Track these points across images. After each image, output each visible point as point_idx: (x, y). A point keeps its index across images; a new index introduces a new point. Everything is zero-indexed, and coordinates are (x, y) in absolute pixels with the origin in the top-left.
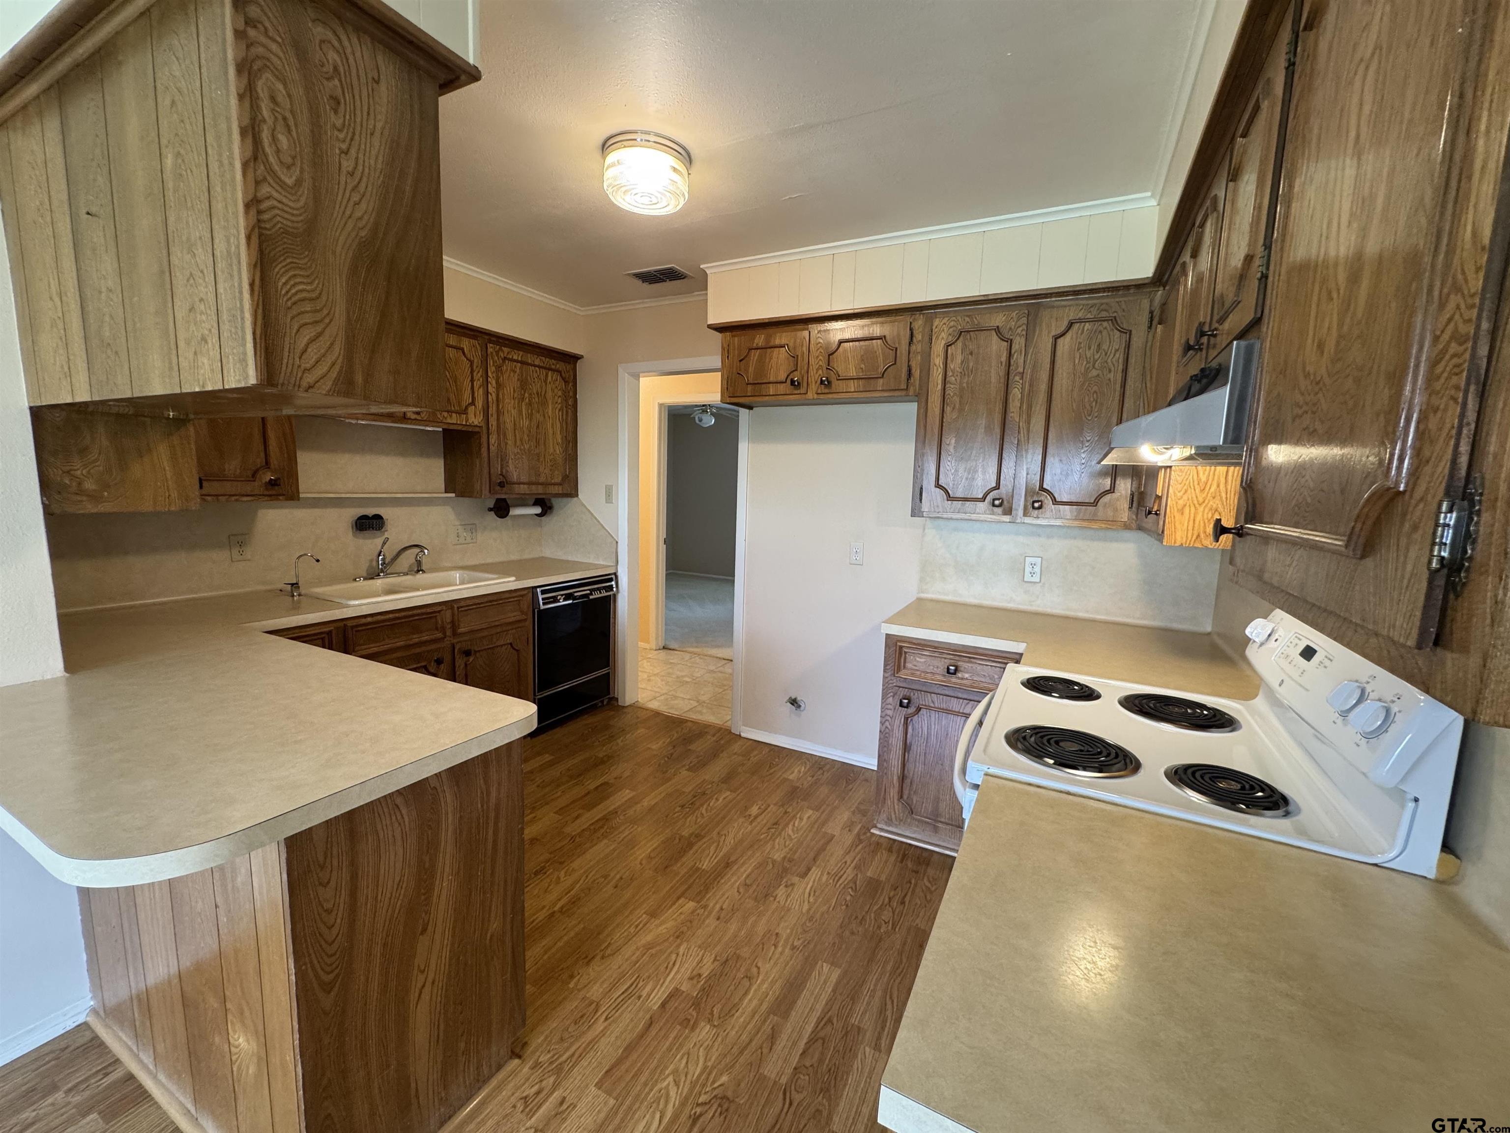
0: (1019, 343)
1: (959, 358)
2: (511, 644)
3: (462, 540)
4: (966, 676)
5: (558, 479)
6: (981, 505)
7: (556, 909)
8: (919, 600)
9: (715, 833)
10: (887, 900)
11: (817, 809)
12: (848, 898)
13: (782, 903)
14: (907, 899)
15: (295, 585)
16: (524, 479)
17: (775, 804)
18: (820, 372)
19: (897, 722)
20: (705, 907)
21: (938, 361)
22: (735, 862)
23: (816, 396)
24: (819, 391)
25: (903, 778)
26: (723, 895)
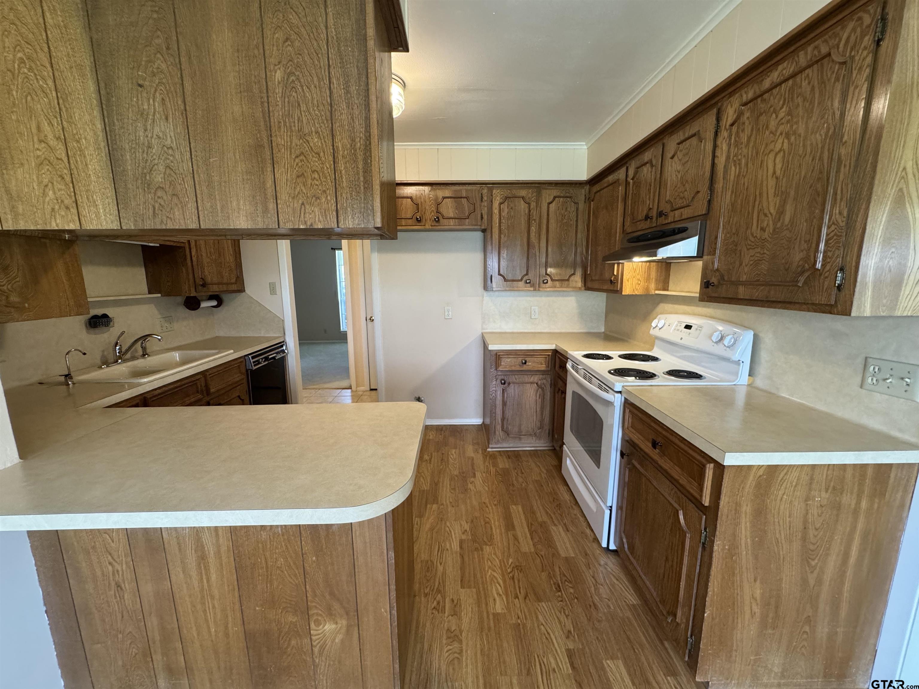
0: (533, 205)
1: (506, 210)
3: (164, 328)
4: (530, 364)
5: (233, 280)
6: (520, 283)
8: (483, 333)
11: (455, 448)
12: (500, 479)
13: (475, 490)
15: (68, 376)
18: (433, 214)
20: (442, 505)
21: (496, 211)
23: (430, 227)
24: (433, 224)
25: (503, 419)
26: (446, 497)
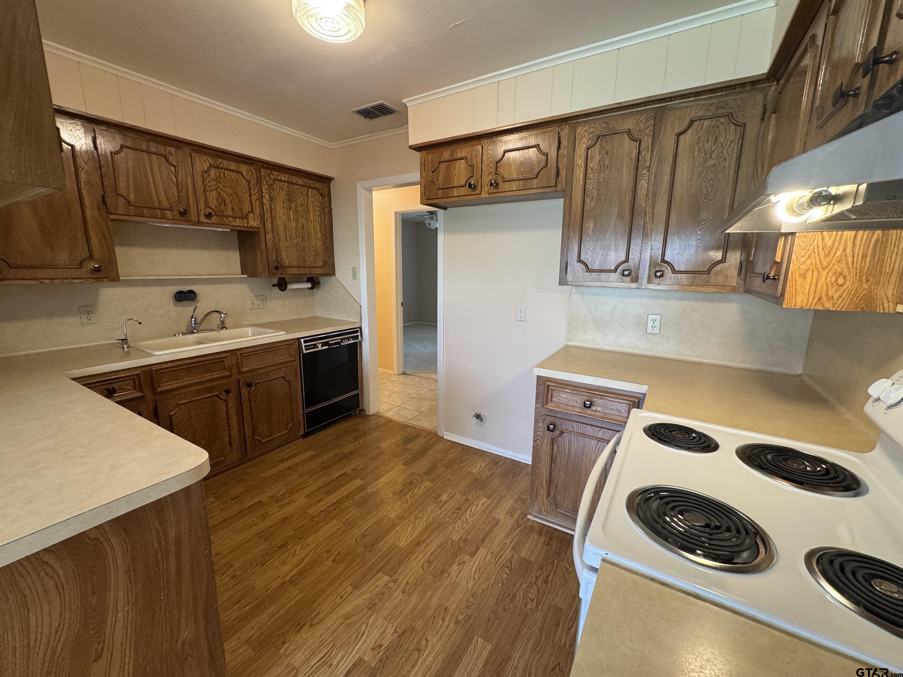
0: (647, 141)
1: (597, 158)
2: (283, 377)
3: (256, 306)
4: (599, 409)
5: (320, 264)
6: (613, 275)
7: (287, 579)
8: (567, 347)
9: (413, 516)
10: (534, 579)
11: (489, 497)
12: (505, 576)
13: (454, 579)
14: (550, 579)
15: (125, 340)
16: (293, 264)
17: (459, 493)
18: (490, 177)
19: (546, 441)
20: (395, 581)
21: (580, 162)
22: (424, 541)
23: (487, 196)
24: (490, 192)
25: (550, 482)
26: (410, 570)
